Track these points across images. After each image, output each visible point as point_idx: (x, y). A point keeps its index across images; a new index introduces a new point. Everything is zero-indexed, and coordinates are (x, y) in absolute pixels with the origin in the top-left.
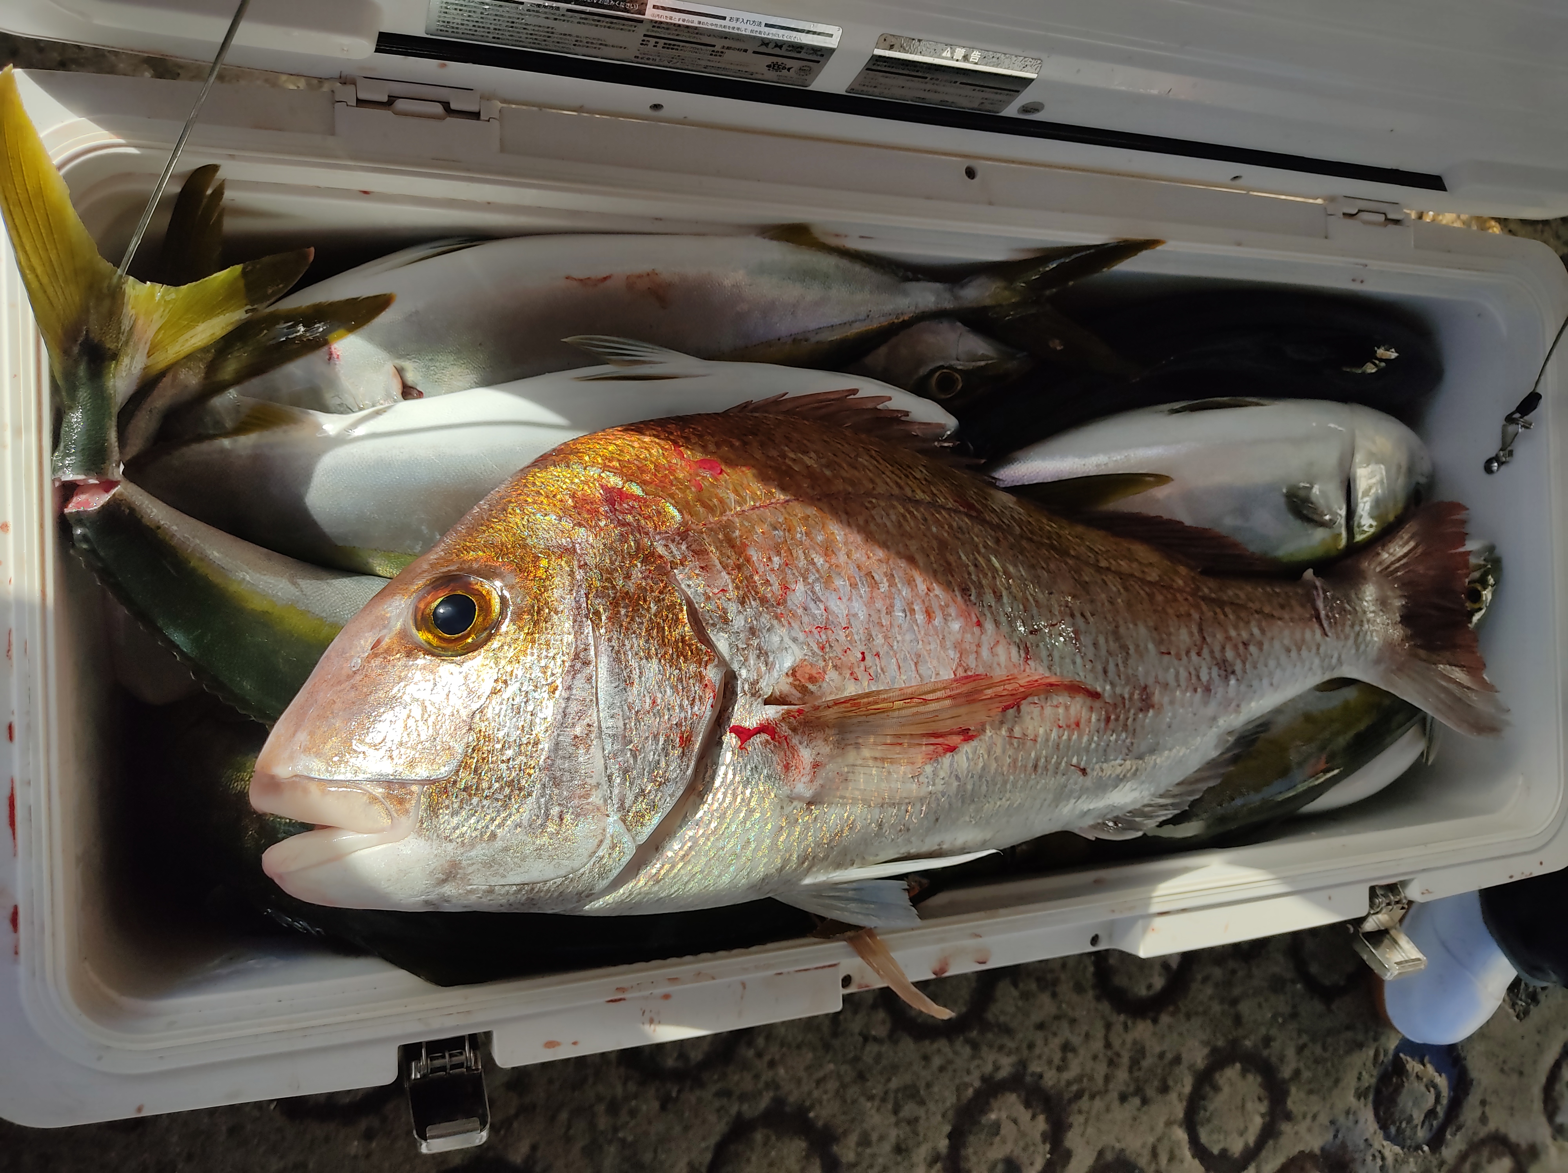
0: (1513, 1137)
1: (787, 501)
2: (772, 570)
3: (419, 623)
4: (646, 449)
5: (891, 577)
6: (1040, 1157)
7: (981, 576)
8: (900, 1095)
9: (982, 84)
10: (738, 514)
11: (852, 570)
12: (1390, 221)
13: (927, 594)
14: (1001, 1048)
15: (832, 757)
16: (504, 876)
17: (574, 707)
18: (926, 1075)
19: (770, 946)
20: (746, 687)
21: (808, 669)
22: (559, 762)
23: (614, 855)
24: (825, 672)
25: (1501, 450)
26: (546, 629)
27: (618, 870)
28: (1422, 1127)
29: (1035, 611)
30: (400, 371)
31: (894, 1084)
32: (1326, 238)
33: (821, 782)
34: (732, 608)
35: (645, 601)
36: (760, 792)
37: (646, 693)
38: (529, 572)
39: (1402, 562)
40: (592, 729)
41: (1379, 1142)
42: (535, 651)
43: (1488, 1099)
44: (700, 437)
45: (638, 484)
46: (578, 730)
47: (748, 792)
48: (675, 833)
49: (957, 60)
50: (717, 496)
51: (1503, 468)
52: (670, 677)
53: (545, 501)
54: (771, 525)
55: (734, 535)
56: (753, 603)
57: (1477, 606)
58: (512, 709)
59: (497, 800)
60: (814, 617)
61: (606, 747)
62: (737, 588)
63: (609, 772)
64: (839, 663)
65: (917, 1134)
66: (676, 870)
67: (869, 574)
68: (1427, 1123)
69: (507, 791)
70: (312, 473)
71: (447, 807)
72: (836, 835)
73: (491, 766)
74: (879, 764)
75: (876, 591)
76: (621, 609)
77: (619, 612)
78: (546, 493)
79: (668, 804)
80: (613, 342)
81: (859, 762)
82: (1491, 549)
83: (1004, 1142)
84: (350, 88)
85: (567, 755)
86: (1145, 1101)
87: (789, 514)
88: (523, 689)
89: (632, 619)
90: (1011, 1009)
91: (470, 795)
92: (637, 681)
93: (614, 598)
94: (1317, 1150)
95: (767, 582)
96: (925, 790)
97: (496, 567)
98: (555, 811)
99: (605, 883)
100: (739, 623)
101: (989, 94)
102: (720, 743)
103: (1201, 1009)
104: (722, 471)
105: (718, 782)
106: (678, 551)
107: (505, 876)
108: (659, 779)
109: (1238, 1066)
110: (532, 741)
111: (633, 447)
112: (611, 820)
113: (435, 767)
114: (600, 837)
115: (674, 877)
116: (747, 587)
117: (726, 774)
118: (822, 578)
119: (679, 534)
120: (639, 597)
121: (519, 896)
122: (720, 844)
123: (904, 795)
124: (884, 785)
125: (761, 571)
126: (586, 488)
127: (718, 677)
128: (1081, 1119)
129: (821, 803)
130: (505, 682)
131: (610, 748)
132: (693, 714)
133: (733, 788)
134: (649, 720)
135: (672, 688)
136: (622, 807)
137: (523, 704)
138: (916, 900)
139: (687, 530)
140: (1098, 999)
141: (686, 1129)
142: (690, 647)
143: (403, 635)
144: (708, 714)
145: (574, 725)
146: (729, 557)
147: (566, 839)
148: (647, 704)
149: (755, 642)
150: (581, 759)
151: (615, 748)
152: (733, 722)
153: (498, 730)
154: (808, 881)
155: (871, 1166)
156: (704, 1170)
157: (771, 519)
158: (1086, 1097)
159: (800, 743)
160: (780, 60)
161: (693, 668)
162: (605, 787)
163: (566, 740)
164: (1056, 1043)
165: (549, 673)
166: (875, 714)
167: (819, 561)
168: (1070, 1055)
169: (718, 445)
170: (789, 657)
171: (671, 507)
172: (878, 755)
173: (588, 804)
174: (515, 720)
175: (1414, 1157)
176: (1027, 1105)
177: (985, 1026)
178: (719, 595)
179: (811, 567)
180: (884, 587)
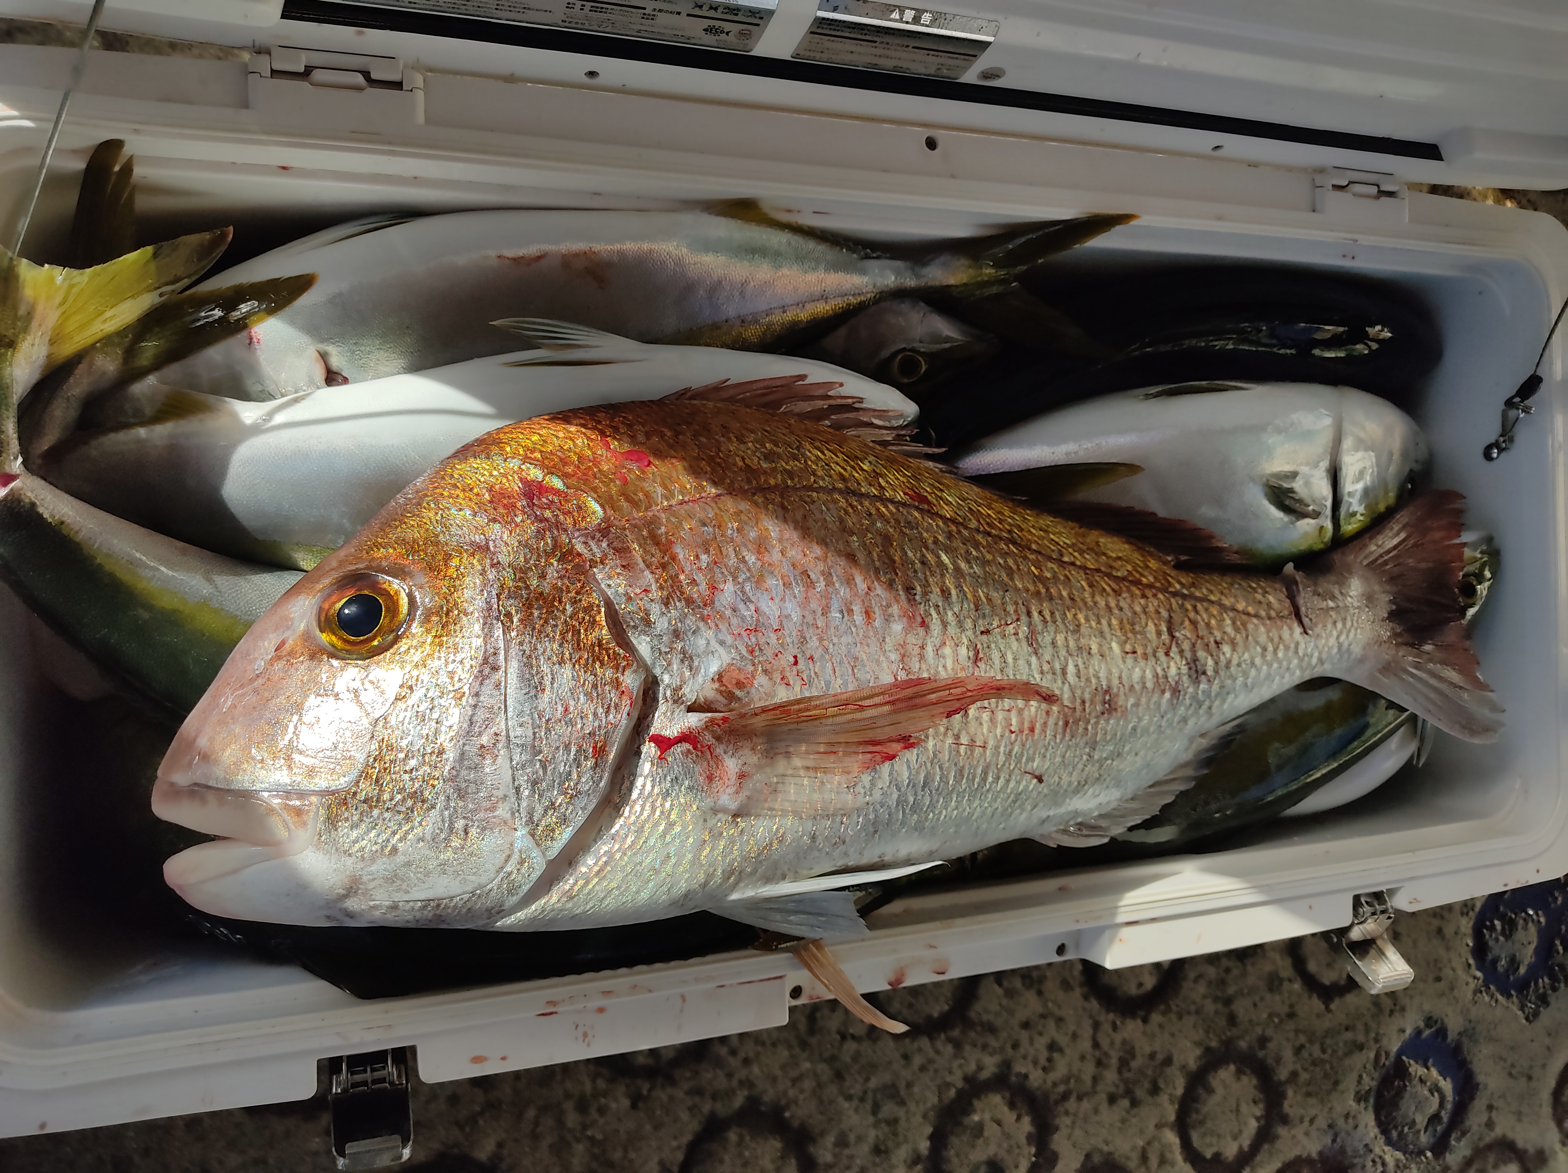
0: (1520, 1144)
1: (718, 495)
2: (700, 569)
3: (322, 624)
4: (571, 439)
5: (828, 576)
6: (1026, 1157)
7: (928, 573)
8: (879, 1096)
9: (935, 48)
10: (664, 510)
11: (786, 568)
12: (1382, 193)
13: (867, 593)
14: (984, 1047)
15: (759, 767)
16: (407, 892)
17: (481, 715)
18: (906, 1074)
19: (710, 958)
20: (668, 693)
21: (735, 674)
22: (464, 773)
23: (523, 871)
24: (754, 677)
25: (1502, 435)
26: (455, 632)
27: (528, 887)
28: (1425, 1131)
29: (987, 610)
30: (324, 356)
31: (873, 1083)
32: (1314, 211)
33: (748, 793)
34: (655, 610)
35: (560, 602)
36: (680, 804)
37: (557, 700)
38: (439, 572)
39: (1391, 555)
40: (499, 738)
41: (1381, 1148)
42: (442, 655)
43: (1495, 1104)
44: (630, 426)
45: (559, 477)
46: (485, 740)
47: (668, 805)
48: (589, 847)
49: (907, 23)
50: (642, 490)
51: (1503, 455)
52: (584, 683)
53: (461, 495)
54: (700, 521)
55: (659, 532)
56: (678, 604)
57: (1471, 601)
58: (417, 716)
59: (399, 812)
60: (743, 618)
61: (514, 757)
62: (661, 588)
63: (516, 783)
64: (769, 667)
65: (895, 1134)
66: (590, 886)
67: (805, 573)
68: (1430, 1128)
69: (410, 803)
70: (228, 464)
71: (347, 819)
72: (765, 848)
73: (394, 776)
74: (812, 774)
75: (811, 590)
76: (534, 611)
77: (532, 614)
78: (462, 486)
79: (580, 818)
80: (548, 325)
81: (790, 772)
82: (1489, 540)
83: (987, 1143)
84: (265, 58)
85: (473, 766)
86: (1135, 1103)
87: (720, 509)
88: (429, 695)
89: (546, 622)
90: (994, 1007)
91: (371, 807)
92: (548, 688)
93: (527, 599)
94: (1314, 1155)
95: (694, 582)
96: (861, 801)
97: (405, 566)
98: (460, 824)
99: (515, 899)
100: (662, 625)
101: (944, 59)
102: (638, 753)
103: (1193, 1008)
104: (650, 463)
105: (635, 795)
106: (597, 549)
107: (409, 892)
108: (570, 791)
109: (1232, 1067)
110: (436, 751)
111: (557, 437)
112: (518, 834)
113: (335, 777)
114: (508, 852)
115: (589, 894)
116: (672, 587)
117: (644, 786)
118: (754, 577)
119: (599, 531)
120: (554, 598)
121: (425, 912)
122: (638, 859)
123: (839, 806)
124: (816, 796)
125: (687, 569)
126: (504, 480)
127: (637, 684)
128: (1067, 1121)
129: (748, 815)
130: (411, 688)
131: (518, 758)
132: (607, 723)
133: (651, 800)
134: (560, 729)
135: (585, 695)
136: (530, 820)
137: (428, 711)
138: (865, 911)
139: (609, 527)
140: (1086, 997)
141: (657, 1127)
142: (607, 652)
143: (307, 636)
144: (624, 722)
145: (480, 734)
146: (653, 555)
147: (471, 854)
148: (559, 712)
149: (679, 646)
150: (487, 770)
151: (524, 758)
152: (653, 731)
153: (401, 739)
154: (734, 896)
155: (848, 1168)
156: (675, 1169)
157: (700, 515)
158: (1073, 1099)
159: (725, 753)
160: (717, 24)
161: (609, 673)
162: (513, 800)
163: (472, 750)
164: (1041, 1043)
165: (456, 679)
166: (807, 721)
167: (751, 559)
168: (1056, 1055)
169: (648, 435)
170: (715, 662)
171: (593, 502)
172: (810, 764)
173: (494, 817)
174: (419, 727)
175: (1417, 1163)
176: (1012, 1105)
177: (968, 1024)
178: (641, 596)
179: (742, 566)
180: (821, 585)
